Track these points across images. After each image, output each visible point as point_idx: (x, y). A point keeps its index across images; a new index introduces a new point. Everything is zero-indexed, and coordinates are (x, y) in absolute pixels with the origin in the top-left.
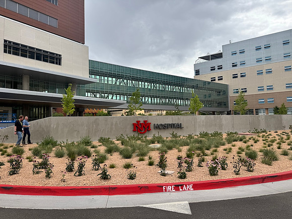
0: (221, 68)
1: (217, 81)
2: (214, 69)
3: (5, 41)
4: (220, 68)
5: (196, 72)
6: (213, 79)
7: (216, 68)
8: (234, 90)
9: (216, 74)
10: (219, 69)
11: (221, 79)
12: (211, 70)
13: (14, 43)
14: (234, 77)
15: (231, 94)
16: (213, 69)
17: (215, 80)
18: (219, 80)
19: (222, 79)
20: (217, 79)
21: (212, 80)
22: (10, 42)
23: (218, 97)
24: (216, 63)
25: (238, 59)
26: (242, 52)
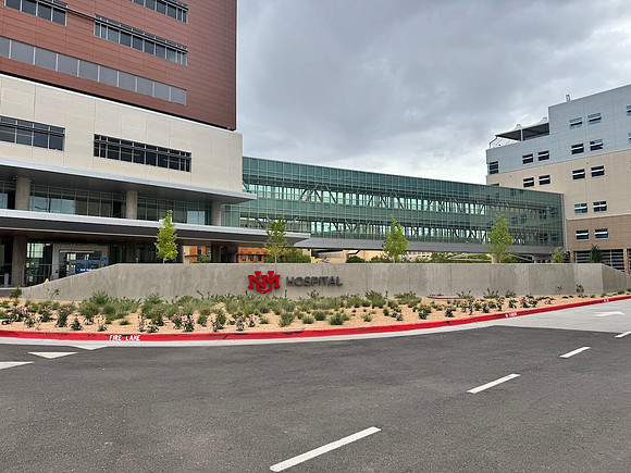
0: (547, 157)
1: (537, 187)
2: (531, 160)
3: (96, 137)
4: (544, 156)
5: (491, 168)
6: (529, 183)
7: (536, 157)
8: (576, 206)
9: (536, 170)
10: (540, 159)
11: (545, 181)
12: (525, 162)
13: (110, 139)
14: (575, 178)
15: (569, 214)
16: (528, 160)
17: (532, 184)
18: (541, 183)
19: (548, 182)
20: (537, 181)
21: (526, 185)
22: (104, 138)
23: (540, 223)
24: (534, 146)
25: (585, 135)
26: (595, 120)
